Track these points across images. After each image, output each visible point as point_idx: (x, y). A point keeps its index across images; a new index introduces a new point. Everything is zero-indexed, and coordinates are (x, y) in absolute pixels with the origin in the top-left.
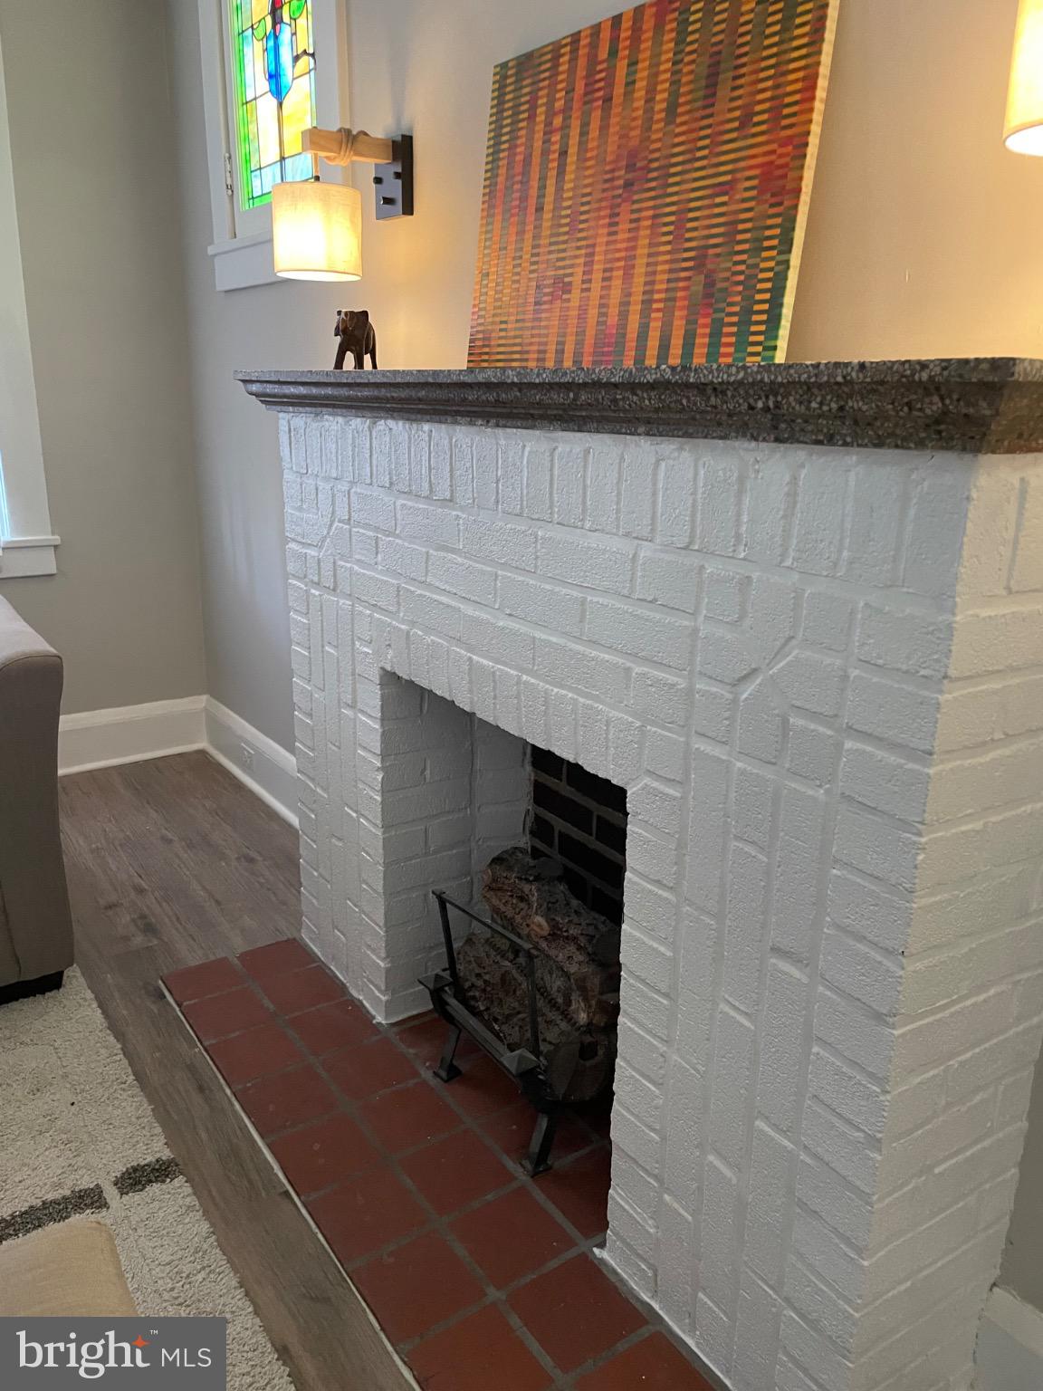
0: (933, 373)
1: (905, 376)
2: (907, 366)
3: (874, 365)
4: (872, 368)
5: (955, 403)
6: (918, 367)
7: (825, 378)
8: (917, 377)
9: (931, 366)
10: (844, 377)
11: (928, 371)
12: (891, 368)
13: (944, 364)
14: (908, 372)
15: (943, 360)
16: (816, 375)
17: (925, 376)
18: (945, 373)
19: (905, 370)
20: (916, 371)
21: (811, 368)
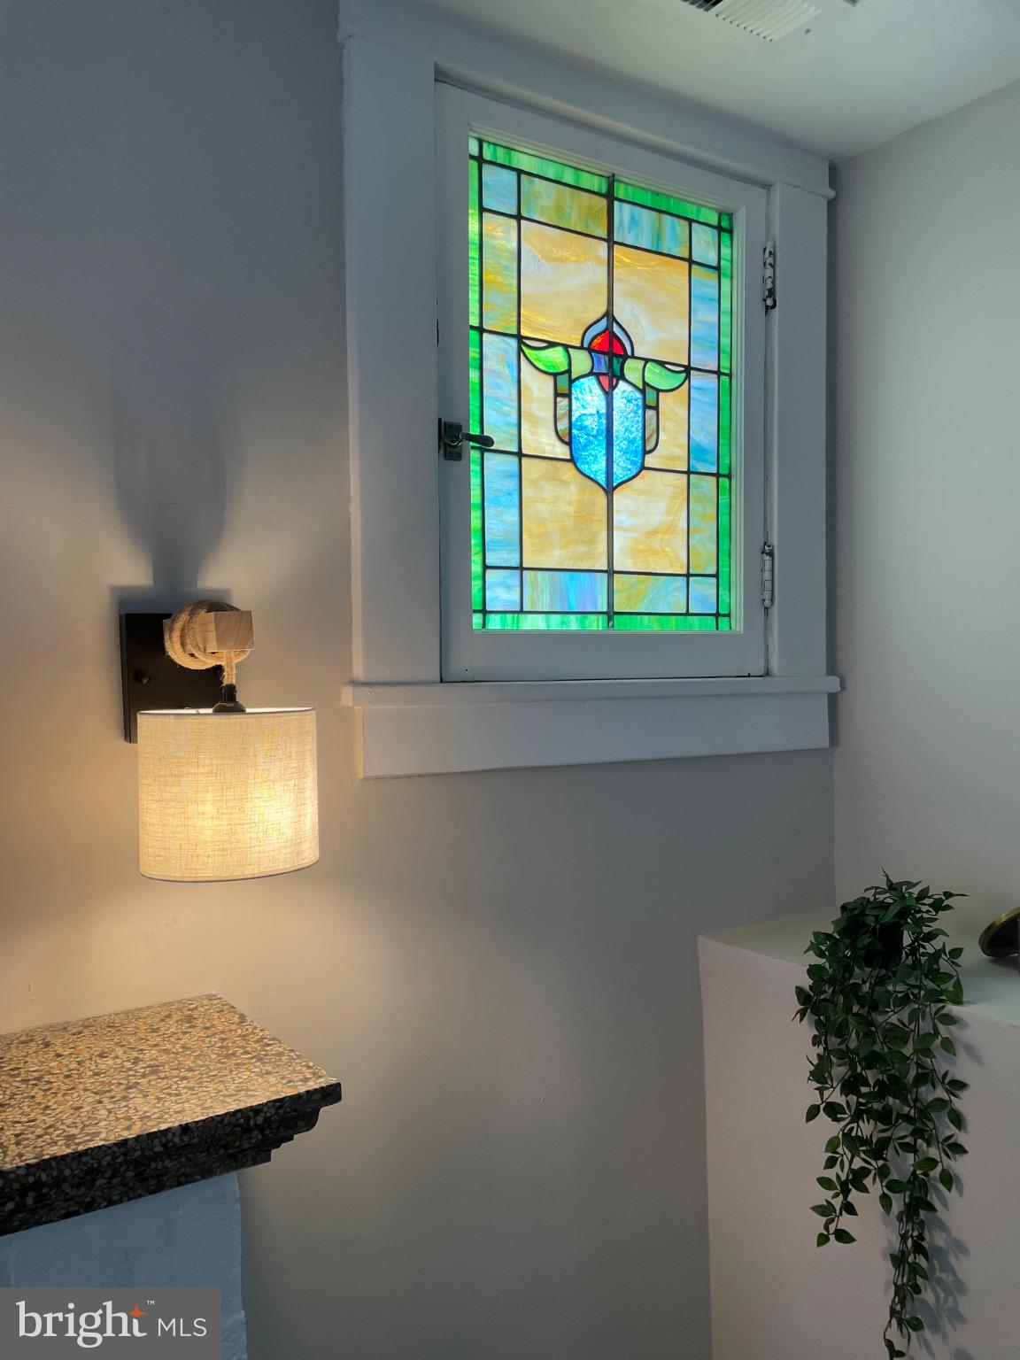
0: (268, 1115)
1: (239, 1125)
2: (239, 1115)
3: (200, 1124)
4: (198, 1128)
5: (275, 1131)
6: (251, 1114)
7: (138, 1153)
8: (252, 1123)
9: (265, 1109)
10: (164, 1145)
11: (263, 1114)
12: (222, 1121)
13: (277, 1104)
14: (242, 1121)
15: (275, 1101)
16: (124, 1154)
17: (260, 1119)
18: (281, 1111)
19: (238, 1120)
20: (250, 1117)
21: (115, 1149)
